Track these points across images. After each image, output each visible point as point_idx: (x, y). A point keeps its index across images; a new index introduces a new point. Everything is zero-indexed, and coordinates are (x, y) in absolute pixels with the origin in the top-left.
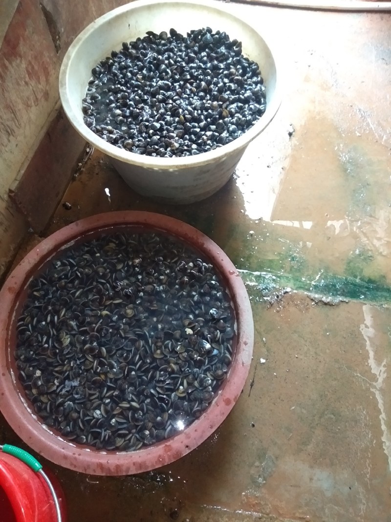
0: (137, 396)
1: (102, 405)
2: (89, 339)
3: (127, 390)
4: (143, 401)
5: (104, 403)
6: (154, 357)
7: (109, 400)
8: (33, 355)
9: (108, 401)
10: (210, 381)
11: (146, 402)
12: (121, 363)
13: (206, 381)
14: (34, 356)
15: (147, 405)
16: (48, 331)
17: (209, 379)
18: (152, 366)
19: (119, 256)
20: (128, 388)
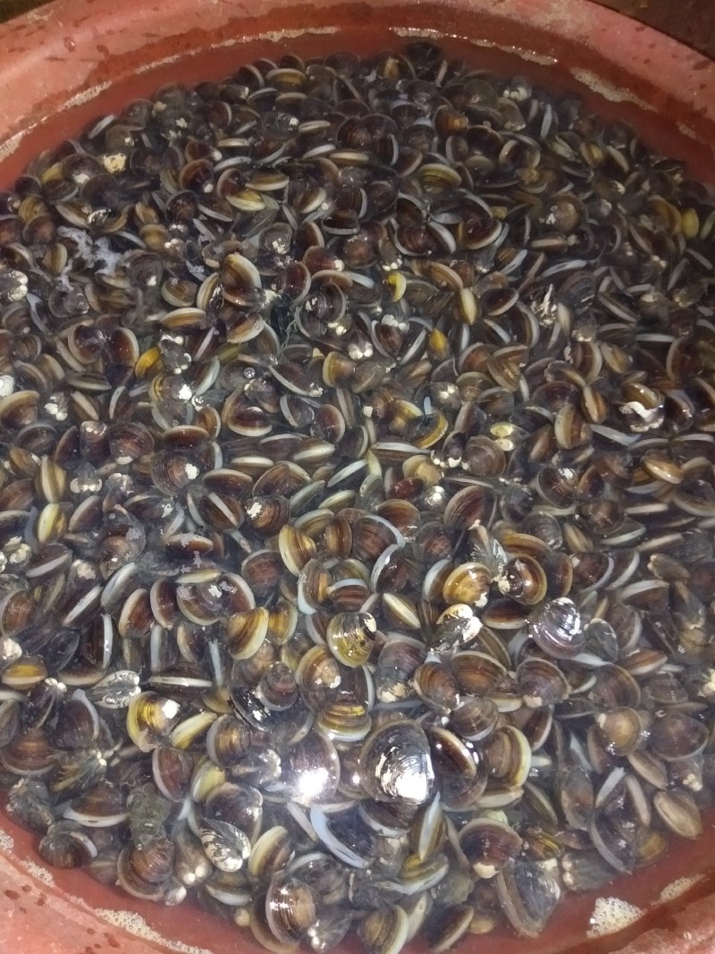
0: (96, 518)
1: (35, 394)
2: (278, 269)
3: (111, 466)
4: (77, 552)
5: (44, 399)
6: (277, 532)
7: (61, 416)
8: (177, 129)
9: (56, 410)
10: (233, 864)
11: (77, 563)
12: (220, 408)
13: (226, 843)
14: (172, 134)
15: (65, 569)
16: (271, 145)
17: (246, 853)
18: (237, 536)
19: (656, 258)
20: (120, 469)
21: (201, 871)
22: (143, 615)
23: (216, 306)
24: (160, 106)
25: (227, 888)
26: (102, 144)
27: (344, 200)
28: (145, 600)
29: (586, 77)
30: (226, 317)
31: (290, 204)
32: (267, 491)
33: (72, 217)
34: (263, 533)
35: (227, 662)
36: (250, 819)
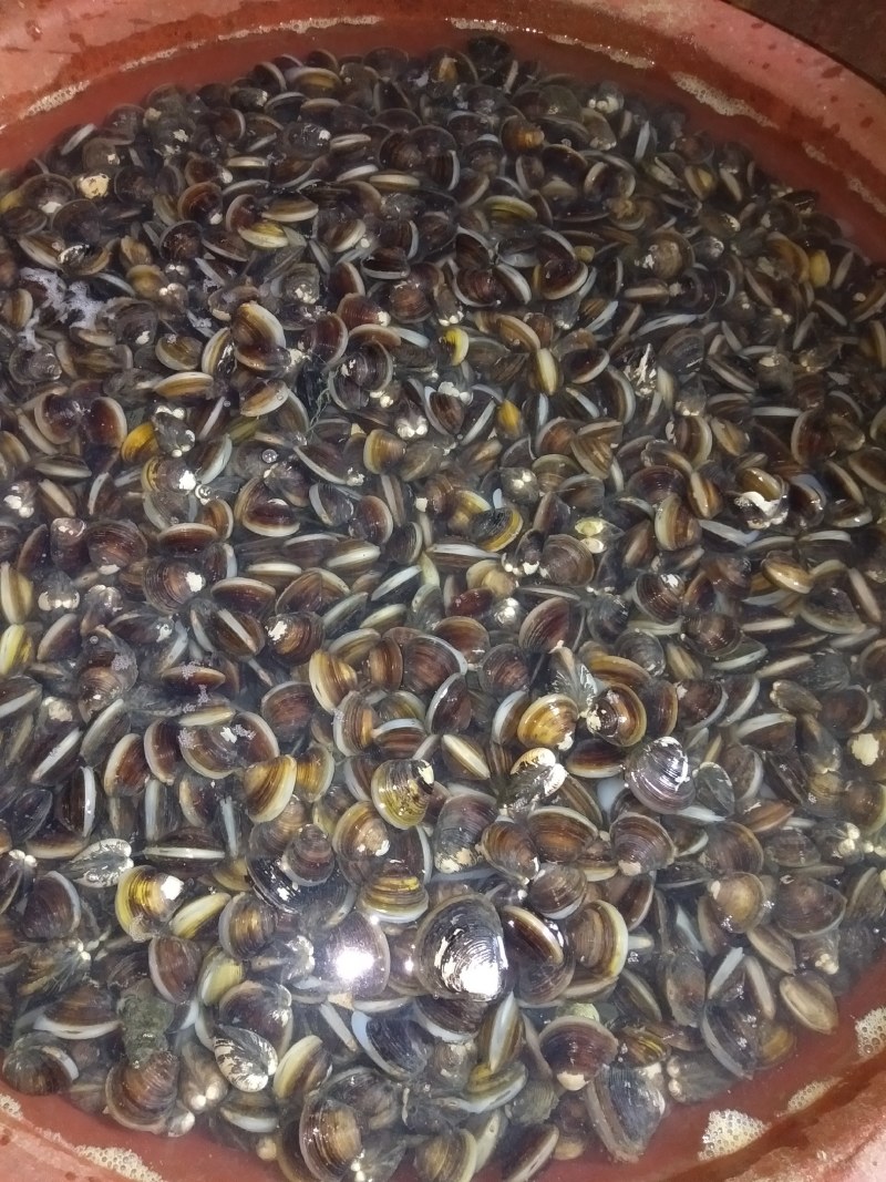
0: (73, 643)
2: (307, 322)
3: (92, 576)
4: (48, 687)
5: (5, 490)
6: (307, 659)
7: (26, 511)
8: (175, 143)
9: (19, 504)
10: (256, 1082)
11: (49, 700)
12: (232, 501)
13: (248, 1056)
14: (169, 149)
15: (33, 709)
16: (297, 165)
17: (272, 1068)
19: (778, 312)
20: (103, 579)
21: (213, 1092)
22: (136, 766)
23: (225, 370)
24: (153, 113)
25: (247, 1110)
26: (79, 162)
27: (389, 236)
28: (138, 748)
29: (691, 85)
30: (238, 384)
31: (320, 240)
32: (294, 607)
33: (40, 256)
34: (289, 661)
35: (244, 826)
36: (277, 1025)
